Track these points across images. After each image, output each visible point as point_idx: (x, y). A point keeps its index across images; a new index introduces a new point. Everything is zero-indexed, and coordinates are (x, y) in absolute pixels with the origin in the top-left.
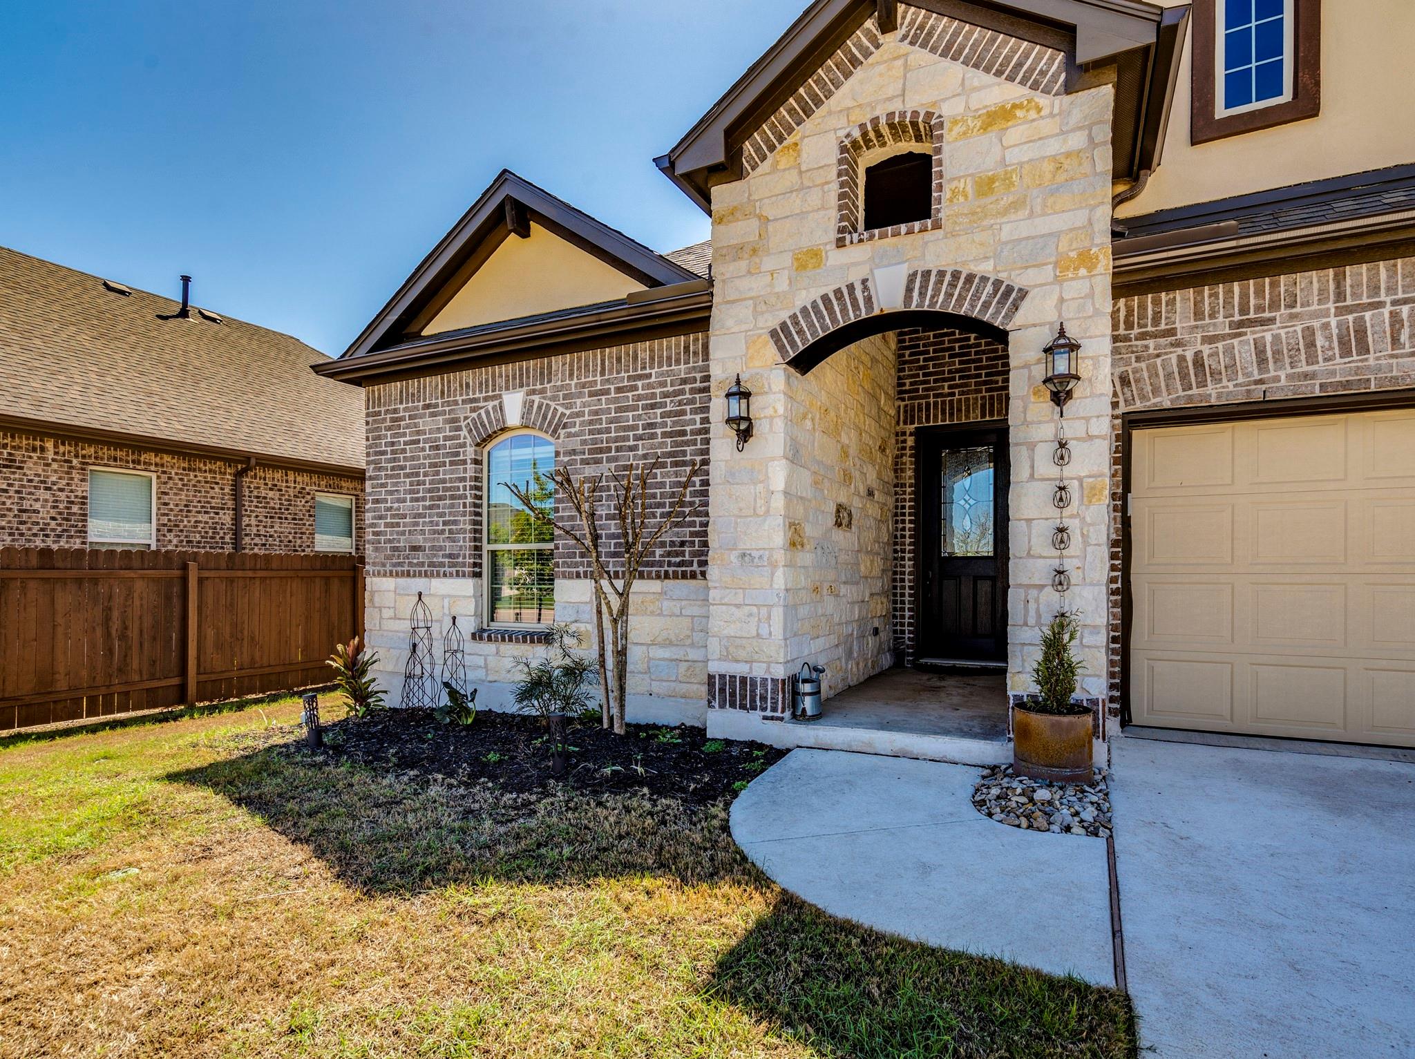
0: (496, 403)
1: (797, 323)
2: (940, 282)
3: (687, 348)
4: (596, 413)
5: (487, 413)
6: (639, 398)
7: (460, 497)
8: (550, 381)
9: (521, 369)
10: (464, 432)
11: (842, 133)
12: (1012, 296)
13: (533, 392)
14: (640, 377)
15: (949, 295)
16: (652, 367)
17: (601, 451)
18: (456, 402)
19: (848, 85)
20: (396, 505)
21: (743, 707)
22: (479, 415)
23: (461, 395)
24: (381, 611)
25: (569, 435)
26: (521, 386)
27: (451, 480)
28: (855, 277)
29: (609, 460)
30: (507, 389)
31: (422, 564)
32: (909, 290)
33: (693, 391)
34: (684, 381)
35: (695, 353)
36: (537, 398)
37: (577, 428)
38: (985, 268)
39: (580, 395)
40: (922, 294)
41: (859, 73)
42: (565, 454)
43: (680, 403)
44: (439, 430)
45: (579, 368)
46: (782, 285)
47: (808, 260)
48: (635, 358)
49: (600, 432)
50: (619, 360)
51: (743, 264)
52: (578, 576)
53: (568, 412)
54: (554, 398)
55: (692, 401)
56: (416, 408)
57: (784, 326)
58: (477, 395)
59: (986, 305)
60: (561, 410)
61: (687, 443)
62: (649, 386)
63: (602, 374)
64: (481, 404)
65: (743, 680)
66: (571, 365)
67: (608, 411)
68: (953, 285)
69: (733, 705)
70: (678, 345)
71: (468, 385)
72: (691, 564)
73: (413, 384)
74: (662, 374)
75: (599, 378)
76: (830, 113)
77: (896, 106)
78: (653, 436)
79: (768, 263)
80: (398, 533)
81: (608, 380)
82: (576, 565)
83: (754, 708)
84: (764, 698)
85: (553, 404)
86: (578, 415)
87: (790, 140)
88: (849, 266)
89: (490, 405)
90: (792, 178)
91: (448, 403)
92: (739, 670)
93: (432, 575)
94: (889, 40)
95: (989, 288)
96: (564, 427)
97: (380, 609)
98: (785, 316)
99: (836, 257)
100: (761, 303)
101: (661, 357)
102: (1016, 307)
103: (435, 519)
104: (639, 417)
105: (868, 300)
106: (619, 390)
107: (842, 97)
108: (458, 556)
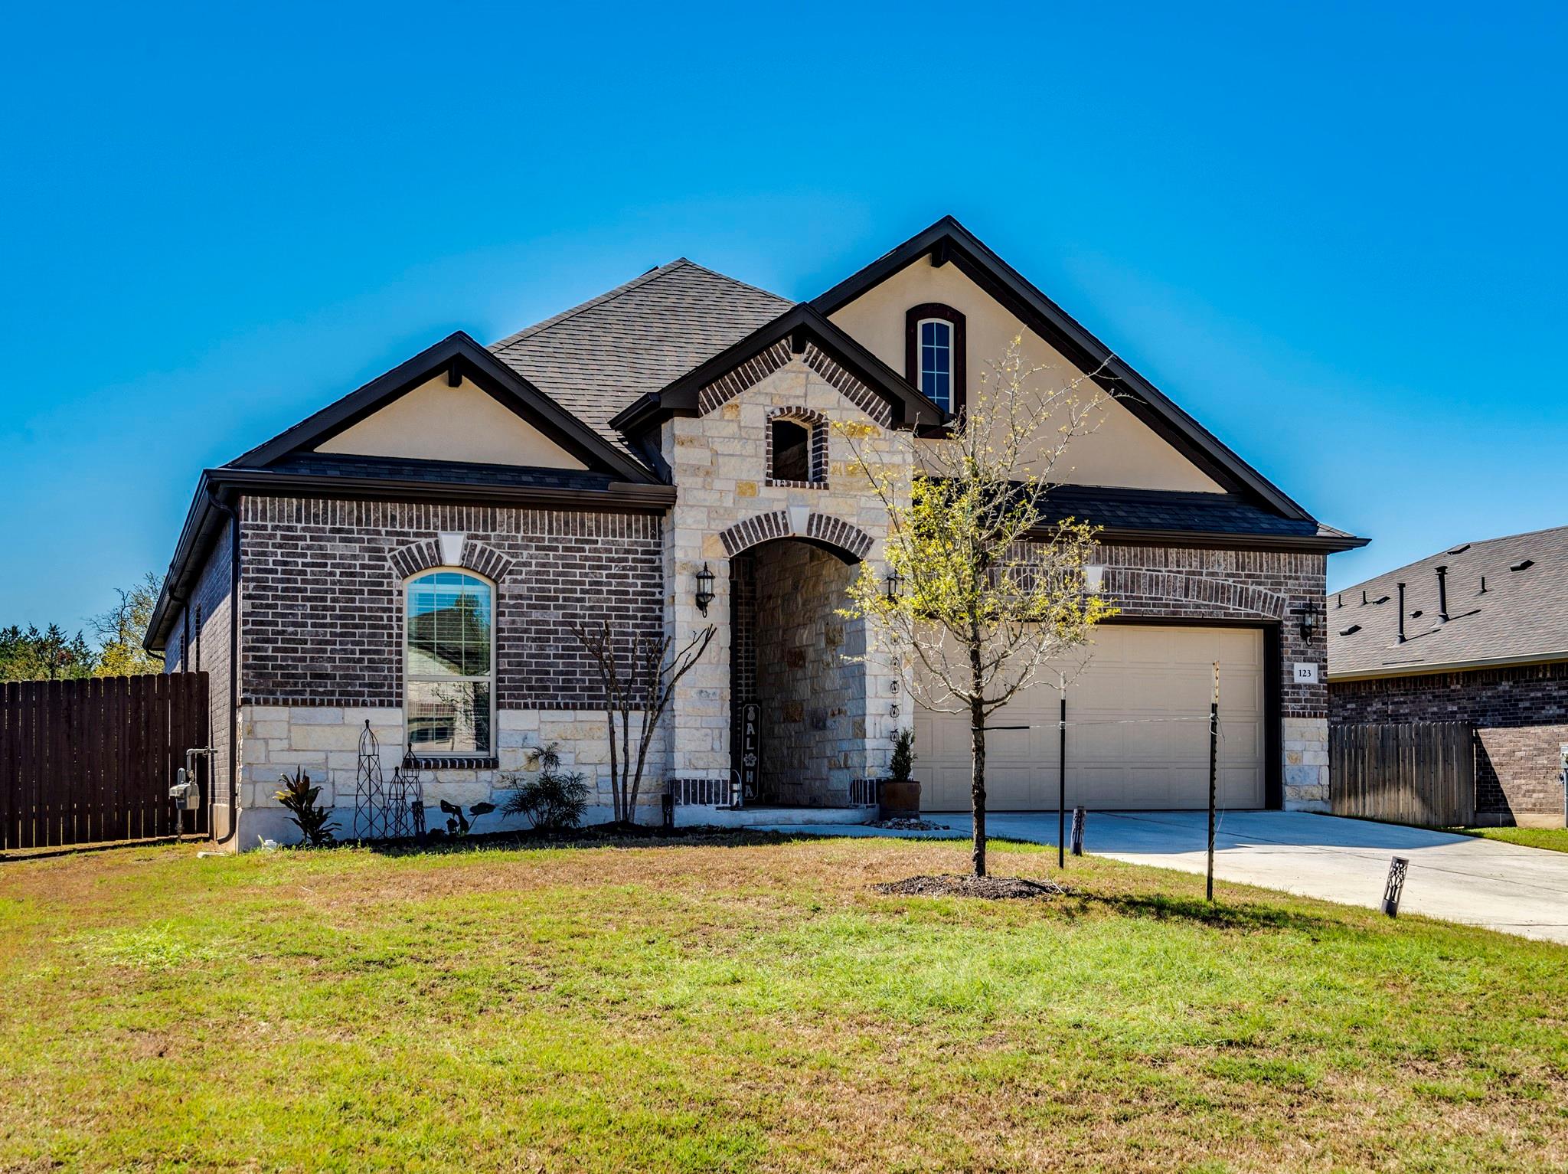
0: (432, 540)
1: (739, 532)
2: (828, 523)
3: (629, 525)
4: (544, 565)
5: (419, 548)
6: (587, 559)
7: (384, 627)
8: (494, 530)
9: (460, 513)
10: (389, 563)
11: (769, 409)
12: (866, 541)
13: (476, 537)
14: (587, 542)
15: (833, 533)
16: (598, 535)
17: (549, 599)
18: (379, 533)
19: (771, 378)
20: (291, 629)
21: (702, 802)
22: (409, 550)
23: (385, 525)
24: (267, 744)
25: (515, 581)
26: (461, 529)
27: (370, 609)
28: (778, 508)
29: (556, 607)
30: (444, 528)
31: (332, 693)
32: (810, 525)
33: (634, 560)
34: (627, 552)
35: (637, 531)
36: (480, 544)
37: (523, 576)
38: (851, 521)
39: (527, 547)
40: (818, 529)
41: (778, 372)
42: (511, 597)
43: (624, 568)
44: (354, 557)
45: (526, 523)
46: (729, 502)
47: (745, 489)
48: (582, 525)
49: (547, 582)
50: (567, 524)
51: (700, 480)
52: (526, 706)
53: (514, 561)
54: (499, 546)
55: (635, 569)
56: (323, 530)
57: (730, 531)
58: (406, 529)
59: (853, 543)
60: (505, 557)
61: (630, 601)
62: (596, 550)
63: (550, 532)
64: (411, 539)
65: (702, 782)
66: (517, 519)
67: (556, 565)
68: (835, 527)
69: (694, 802)
70: (621, 522)
71: (394, 518)
72: (634, 698)
73: (317, 506)
74: (608, 542)
75: (546, 536)
76: (760, 393)
77: (801, 403)
78: (600, 592)
79: (718, 485)
80: (294, 659)
81: (556, 540)
82: (524, 697)
83: (710, 802)
84: (717, 795)
85: (497, 552)
86: (525, 564)
87: (731, 401)
88: (774, 500)
89: (423, 541)
90: (733, 428)
91: (368, 532)
92: (699, 775)
93: (347, 704)
94: (797, 358)
95: (854, 534)
96: (511, 573)
97: (266, 741)
98: (731, 524)
99: (765, 492)
100: (712, 512)
101: (606, 528)
102: (868, 548)
103: (350, 646)
104: (586, 575)
105: (786, 526)
106: (566, 549)
107: (767, 384)
108: (382, 686)
